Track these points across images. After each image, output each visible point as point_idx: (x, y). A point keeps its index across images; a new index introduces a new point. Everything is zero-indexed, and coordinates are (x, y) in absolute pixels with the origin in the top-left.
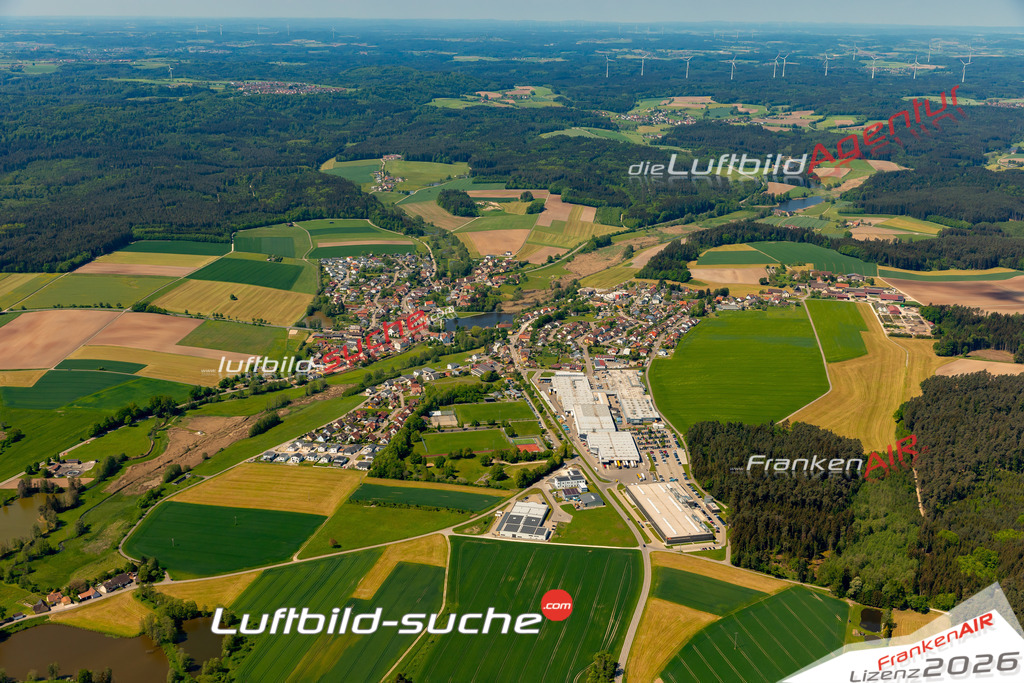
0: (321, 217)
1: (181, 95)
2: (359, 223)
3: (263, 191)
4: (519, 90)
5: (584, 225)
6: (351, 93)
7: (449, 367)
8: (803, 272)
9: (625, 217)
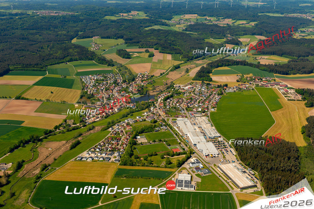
0: (77, 60)
1: (17, 16)
2: (90, 62)
3: (53, 51)
4: (133, 13)
5: (169, 61)
6: (77, 15)
7: (138, 118)
8: (250, 77)
9: (182, 58)
